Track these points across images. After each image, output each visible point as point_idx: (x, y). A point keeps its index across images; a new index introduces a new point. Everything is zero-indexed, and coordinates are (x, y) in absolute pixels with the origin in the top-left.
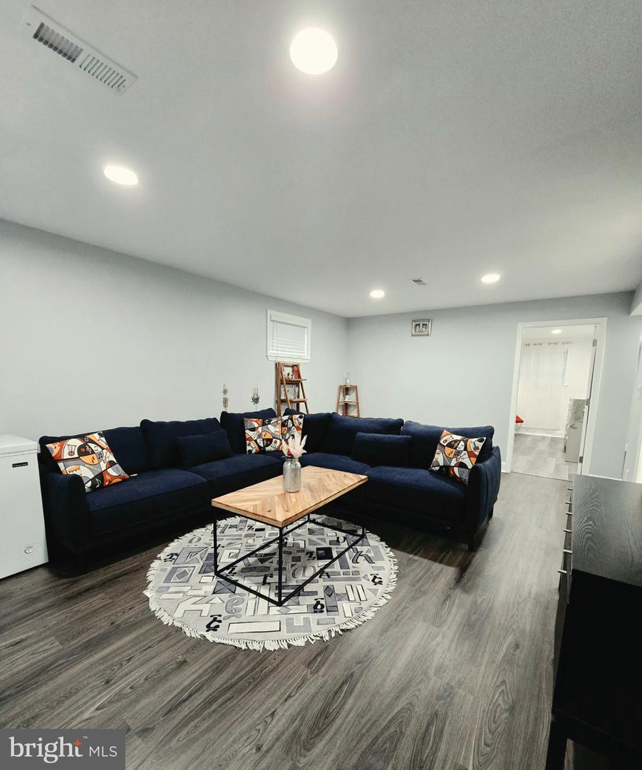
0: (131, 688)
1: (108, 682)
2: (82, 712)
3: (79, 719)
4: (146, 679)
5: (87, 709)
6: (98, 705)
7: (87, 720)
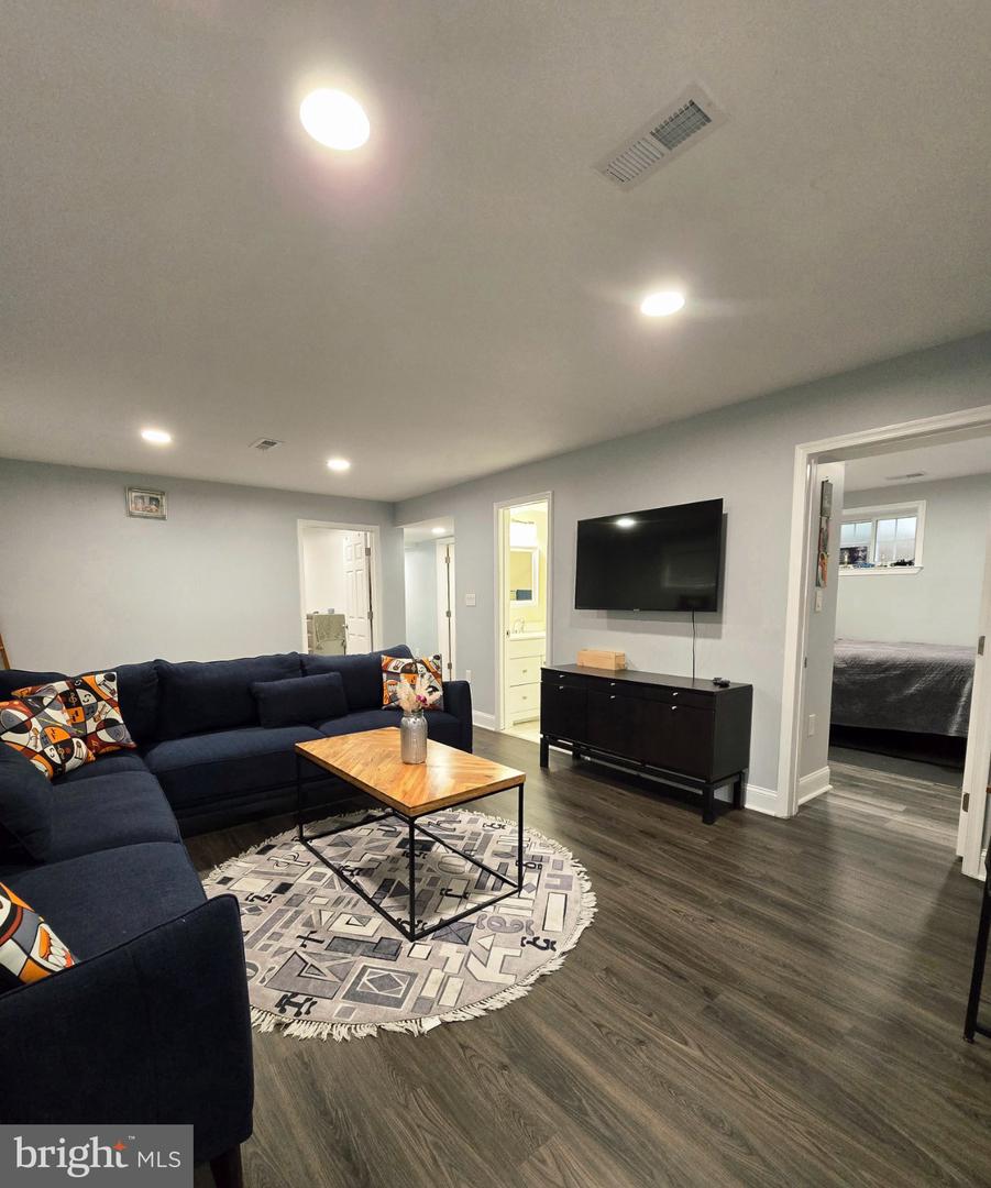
0: (650, 1015)
1: (641, 1042)
2: (693, 1059)
3: (703, 1060)
4: (636, 1003)
5: (686, 1055)
6: (680, 1045)
7: (701, 1050)
